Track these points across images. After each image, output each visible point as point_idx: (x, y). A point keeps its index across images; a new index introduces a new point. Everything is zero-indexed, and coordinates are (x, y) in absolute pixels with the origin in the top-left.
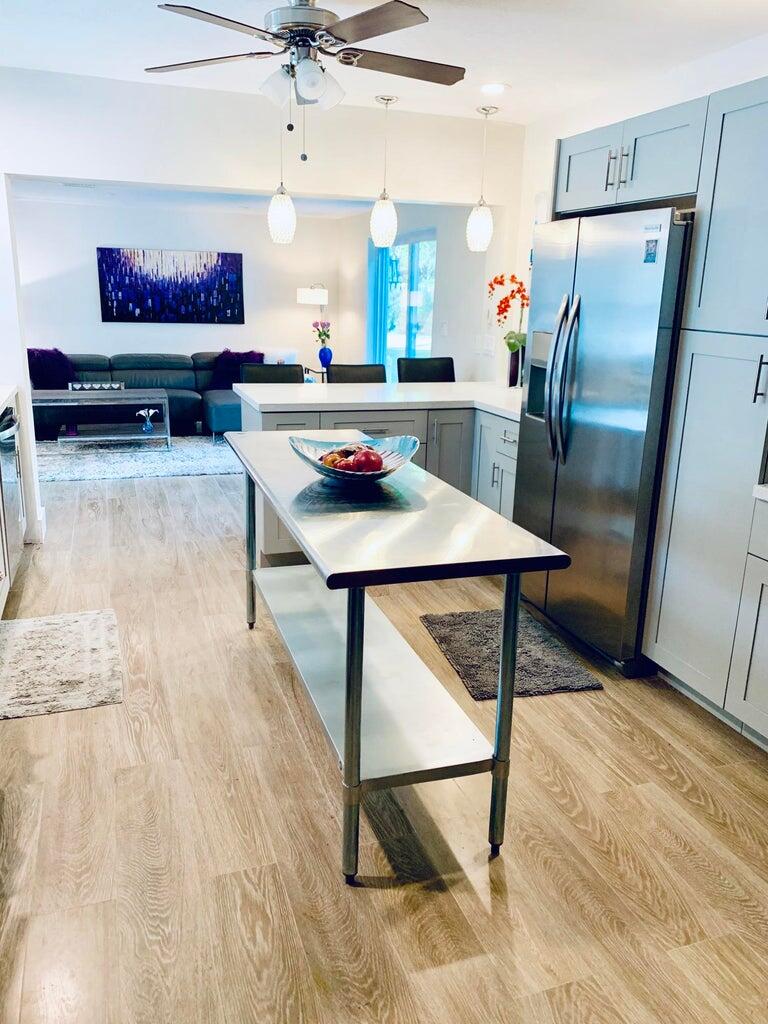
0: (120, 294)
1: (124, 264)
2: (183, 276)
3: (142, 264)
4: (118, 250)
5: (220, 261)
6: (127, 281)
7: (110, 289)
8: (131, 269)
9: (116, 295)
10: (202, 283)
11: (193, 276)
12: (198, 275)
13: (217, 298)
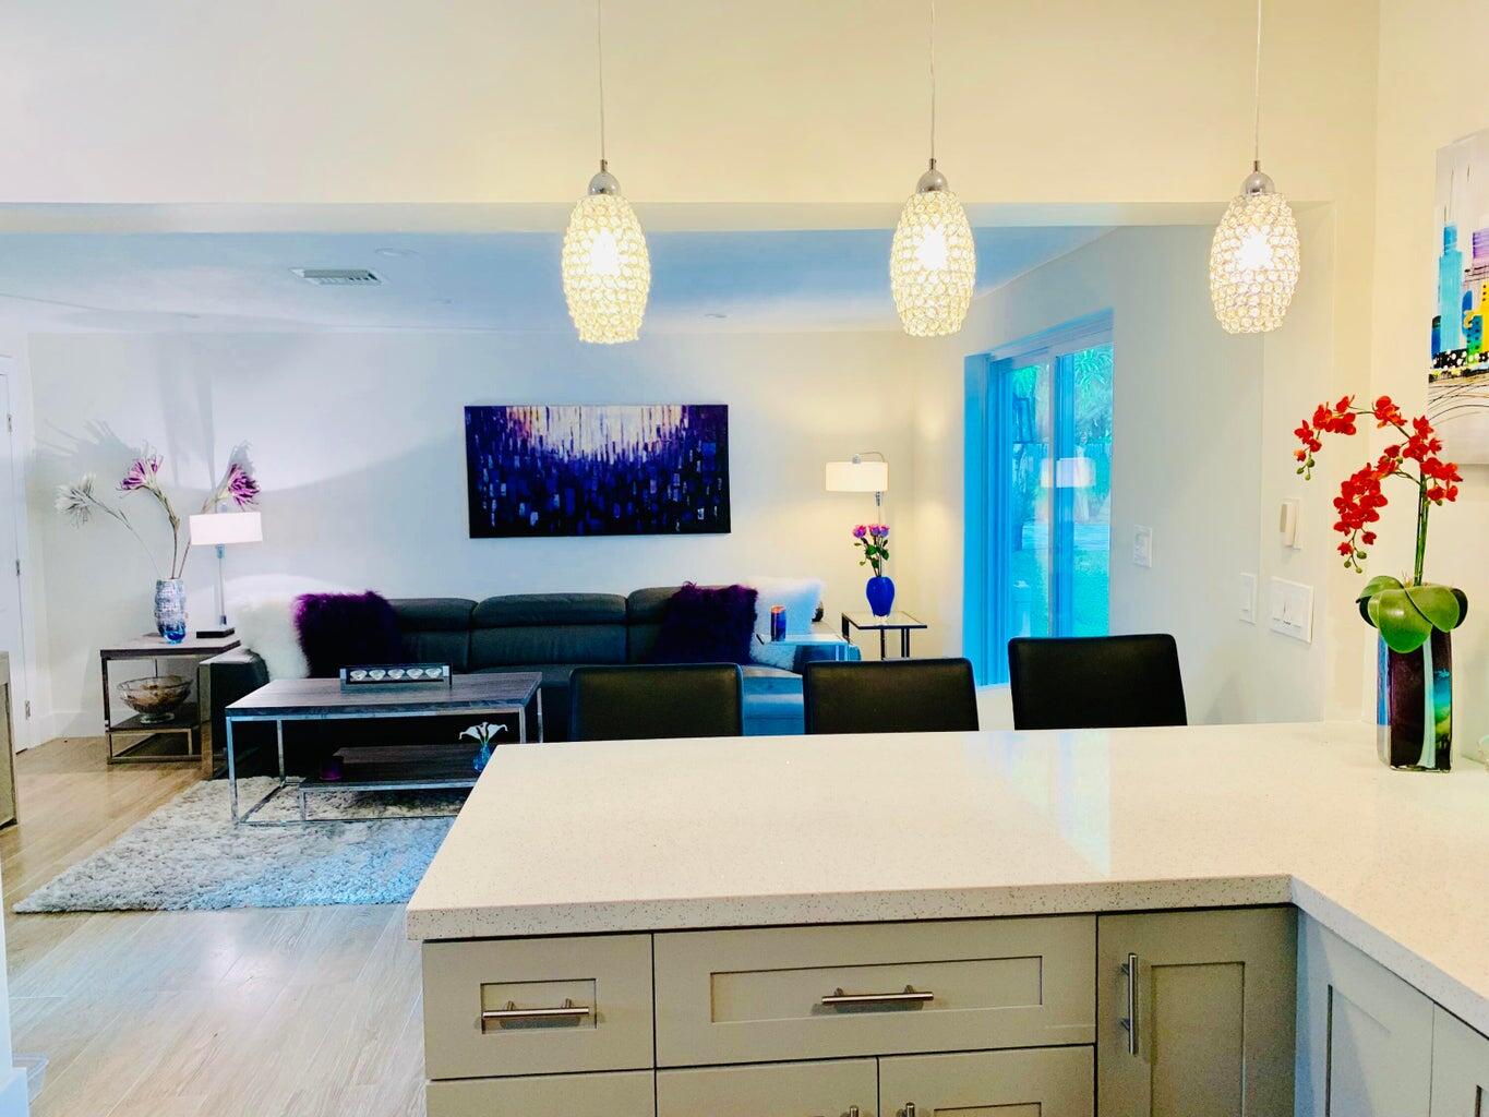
0: (503, 488)
1: (513, 433)
2: (619, 450)
3: (543, 432)
4: (503, 409)
5: (686, 421)
6: (517, 463)
7: (486, 478)
8: (524, 442)
9: (497, 489)
10: (654, 460)
11: (636, 450)
12: (646, 447)
13: (680, 488)
